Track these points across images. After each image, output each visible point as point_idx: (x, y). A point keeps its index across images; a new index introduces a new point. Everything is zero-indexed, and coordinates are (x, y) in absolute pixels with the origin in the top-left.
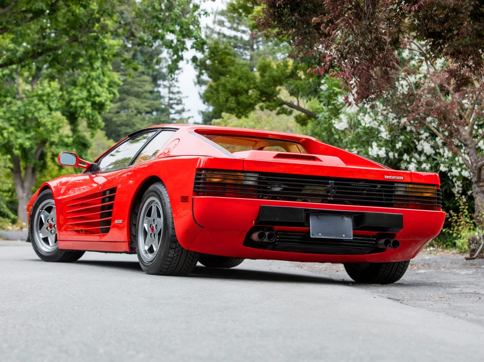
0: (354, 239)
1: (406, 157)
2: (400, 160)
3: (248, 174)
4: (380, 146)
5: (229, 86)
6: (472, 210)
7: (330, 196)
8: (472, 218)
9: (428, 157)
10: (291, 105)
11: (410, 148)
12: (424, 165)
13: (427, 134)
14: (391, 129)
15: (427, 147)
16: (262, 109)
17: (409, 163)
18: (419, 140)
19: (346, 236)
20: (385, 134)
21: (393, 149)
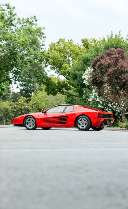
1: (106, 107)
2: (104, 108)
4: (101, 105)
5: (52, 88)
6: (121, 119)
8: (121, 121)
9: (110, 107)
10: (66, 92)
11: (107, 106)
12: (110, 109)
13: (110, 103)
14: (102, 102)
15: (110, 105)
16: (59, 93)
17: (106, 109)
18: (108, 104)
20: (101, 103)
21: (103, 106)
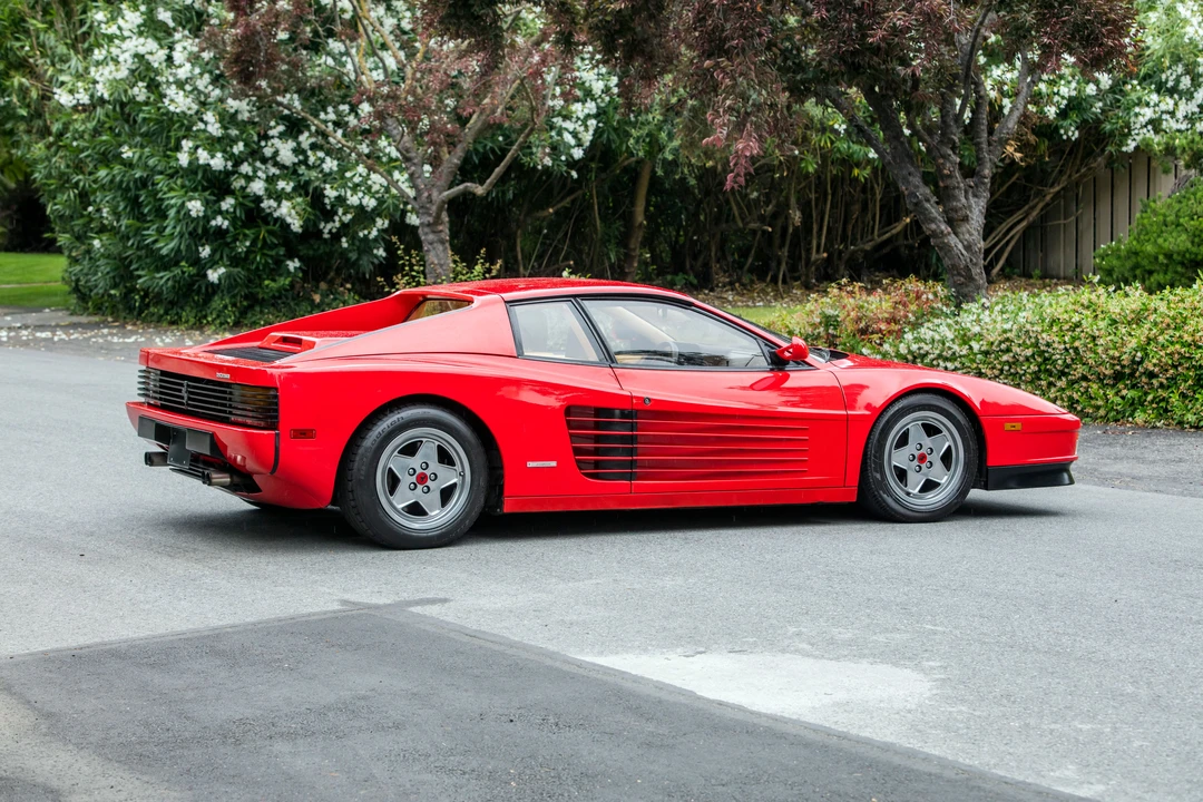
1: (245, 169)
2: (235, 172)
9: (285, 168)
11: (253, 153)
12: (280, 184)
13: (281, 128)
14: (223, 120)
15: (284, 151)
17: (250, 179)
18: (267, 138)
20: (208, 128)
21: (225, 152)
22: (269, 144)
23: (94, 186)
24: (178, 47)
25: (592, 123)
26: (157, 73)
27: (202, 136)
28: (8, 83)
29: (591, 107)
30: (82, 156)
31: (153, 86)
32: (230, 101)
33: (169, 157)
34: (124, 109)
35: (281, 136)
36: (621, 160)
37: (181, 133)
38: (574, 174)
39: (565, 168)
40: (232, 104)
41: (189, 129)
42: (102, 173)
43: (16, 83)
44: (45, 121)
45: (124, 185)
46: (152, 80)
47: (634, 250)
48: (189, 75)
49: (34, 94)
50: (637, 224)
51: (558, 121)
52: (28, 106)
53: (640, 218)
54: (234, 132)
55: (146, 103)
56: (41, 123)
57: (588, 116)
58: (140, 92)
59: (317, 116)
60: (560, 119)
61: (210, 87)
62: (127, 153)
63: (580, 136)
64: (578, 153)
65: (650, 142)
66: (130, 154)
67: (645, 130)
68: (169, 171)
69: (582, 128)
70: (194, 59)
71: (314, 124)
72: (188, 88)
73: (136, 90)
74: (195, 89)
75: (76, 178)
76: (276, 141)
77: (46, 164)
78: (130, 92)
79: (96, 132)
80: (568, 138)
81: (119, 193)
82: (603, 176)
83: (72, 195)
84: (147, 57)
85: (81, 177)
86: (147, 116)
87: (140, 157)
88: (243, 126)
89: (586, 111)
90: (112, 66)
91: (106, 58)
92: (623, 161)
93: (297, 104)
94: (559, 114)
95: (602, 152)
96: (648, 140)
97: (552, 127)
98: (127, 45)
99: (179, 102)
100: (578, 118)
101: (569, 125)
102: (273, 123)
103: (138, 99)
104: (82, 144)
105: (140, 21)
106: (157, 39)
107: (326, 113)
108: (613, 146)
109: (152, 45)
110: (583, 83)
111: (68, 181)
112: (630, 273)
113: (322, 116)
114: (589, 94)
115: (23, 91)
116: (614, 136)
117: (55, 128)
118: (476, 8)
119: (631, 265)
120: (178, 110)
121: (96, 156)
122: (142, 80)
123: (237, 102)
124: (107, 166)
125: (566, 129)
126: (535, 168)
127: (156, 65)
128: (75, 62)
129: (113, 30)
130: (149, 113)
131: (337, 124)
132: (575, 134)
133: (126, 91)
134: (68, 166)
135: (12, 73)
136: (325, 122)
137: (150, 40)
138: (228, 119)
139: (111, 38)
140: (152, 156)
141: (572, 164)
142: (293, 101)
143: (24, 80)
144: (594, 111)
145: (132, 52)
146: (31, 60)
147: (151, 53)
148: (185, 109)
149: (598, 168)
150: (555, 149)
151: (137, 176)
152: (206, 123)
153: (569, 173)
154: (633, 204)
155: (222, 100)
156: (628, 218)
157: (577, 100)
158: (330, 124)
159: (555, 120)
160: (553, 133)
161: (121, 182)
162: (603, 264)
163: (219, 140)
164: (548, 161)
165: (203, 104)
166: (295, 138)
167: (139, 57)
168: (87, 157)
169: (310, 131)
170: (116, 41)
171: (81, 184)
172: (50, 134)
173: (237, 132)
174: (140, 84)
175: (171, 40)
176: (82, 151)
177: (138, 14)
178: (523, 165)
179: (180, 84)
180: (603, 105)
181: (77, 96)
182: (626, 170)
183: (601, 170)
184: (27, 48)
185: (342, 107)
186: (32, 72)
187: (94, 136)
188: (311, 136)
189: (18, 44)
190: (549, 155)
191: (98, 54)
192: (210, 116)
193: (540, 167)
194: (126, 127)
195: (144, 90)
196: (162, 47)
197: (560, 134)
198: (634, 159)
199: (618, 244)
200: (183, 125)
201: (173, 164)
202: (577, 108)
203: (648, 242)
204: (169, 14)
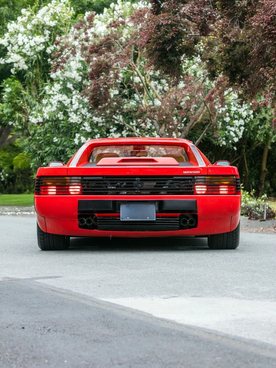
0: (156, 220)
3: (73, 178)
7: (137, 190)
19: (150, 218)
22: (110, 135)
23: (46, 155)
24: (74, 97)
25: (242, 128)
26: (67, 108)
27: (84, 132)
28: (14, 116)
29: (242, 122)
30: (40, 142)
31: (65, 113)
32: (94, 118)
33: (71, 141)
34: (55, 122)
35: (115, 132)
36: (255, 144)
37: (76, 131)
38: (235, 148)
39: (231, 146)
40: (95, 119)
41: (79, 129)
42: (47, 149)
43: (17, 117)
44: (28, 130)
45: (55, 153)
46: (65, 111)
47: (262, 181)
48: (78, 107)
49: (24, 120)
50: (263, 170)
51: (228, 127)
52: (22, 125)
53: (264, 168)
54: (96, 130)
55: (63, 120)
56: (27, 131)
57: (241, 126)
58: (60, 116)
59: (129, 123)
60: (229, 126)
61: (87, 113)
62: (55, 140)
63: (237, 133)
64: (236, 140)
65: (266, 137)
66: (56, 140)
67: (264, 132)
68: (72, 147)
69: (238, 130)
70: (80, 102)
71: (128, 127)
72: (78, 113)
73: (59, 115)
74: (81, 113)
75: (39, 152)
76: (113, 134)
77: (28, 147)
78: (56, 116)
79: (46, 133)
80: (232, 133)
81: (54, 157)
82: (248, 151)
83: (38, 159)
84: (63, 102)
85: (41, 151)
86: (63, 125)
87: (61, 142)
88: (100, 128)
89: (240, 123)
90: (50, 106)
91: (47, 103)
92: (256, 144)
93: (121, 119)
94: (229, 125)
95: (247, 140)
96: (265, 135)
97: (226, 130)
98: (56, 97)
99: (74, 119)
100: (236, 126)
101: (233, 129)
102: (112, 127)
103: (60, 119)
104: (41, 138)
105: (60, 88)
106: (67, 95)
107: (133, 122)
108: (252, 138)
109: (65, 97)
110: (239, 113)
111: (36, 153)
112: (261, 190)
113: (131, 123)
114: (241, 117)
115: (20, 119)
116: (252, 134)
117: (32, 132)
118: (170, 57)
119: (261, 187)
120: (74, 122)
121: (46, 143)
122: (62, 111)
123: (97, 118)
124: (50, 146)
125: (232, 131)
126: (219, 145)
127: (66, 105)
128: (38, 106)
129: (51, 92)
130: (64, 124)
131: (137, 127)
132: (235, 132)
133: (55, 116)
134: (36, 147)
135: (16, 112)
136: (133, 126)
137: (64, 95)
138: (94, 125)
139: (50, 95)
140: (65, 141)
141: (234, 144)
142: (119, 118)
143: (20, 115)
144: (243, 124)
145: (57, 100)
146: (23, 107)
147: (65, 100)
148: (76, 121)
149: (246, 147)
150: (227, 138)
151: (60, 149)
152: (85, 126)
153: (233, 148)
154: (261, 162)
155: (91, 118)
156: (260, 168)
157: (236, 119)
158: (134, 127)
159: (227, 127)
160: (226, 132)
161: (55, 152)
162: (250, 186)
163: (90, 133)
164: (224, 143)
165: (84, 120)
166: (121, 133)
167: (60, 102)
168: (42, 143)
169: (126, 129)
170: (52, 96)
171: (41, 154)
172: (30, 135)
173: (98, 131)
174: (61, 113)
175: (72, 94)
176: (40, 141)
177: (59, 85)
178: (214, 145)
179: (76, 112)
180: (247, 122)
181: (38, 119)
182: (257, 148)
183: (247, 148)
184: (22, 102)
185: (139, 120)
186: (24, 112)
187: (45, 135)
188: (126, 132)
189: (18, 101)
190: (225, 140)
191: (44, 101)
192: (86, 124)
193: (221, 145)
194: (57, 131)
195: (62, 115)
196: (69, 98)
197: (229, 132)
198: (260, 143)
199: (255, 179)
200: (76, 128)
201: (73, 143)
202: (236, 122)
203: (269, 178)
204: (71, 85)
